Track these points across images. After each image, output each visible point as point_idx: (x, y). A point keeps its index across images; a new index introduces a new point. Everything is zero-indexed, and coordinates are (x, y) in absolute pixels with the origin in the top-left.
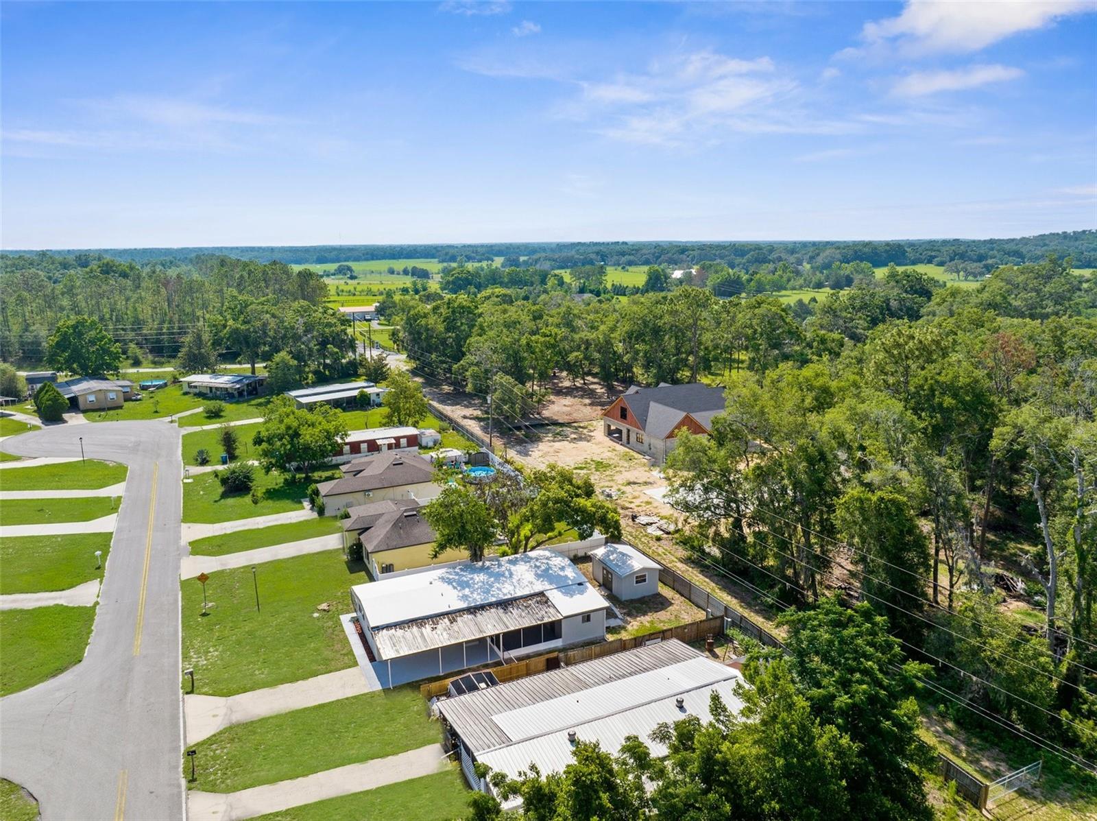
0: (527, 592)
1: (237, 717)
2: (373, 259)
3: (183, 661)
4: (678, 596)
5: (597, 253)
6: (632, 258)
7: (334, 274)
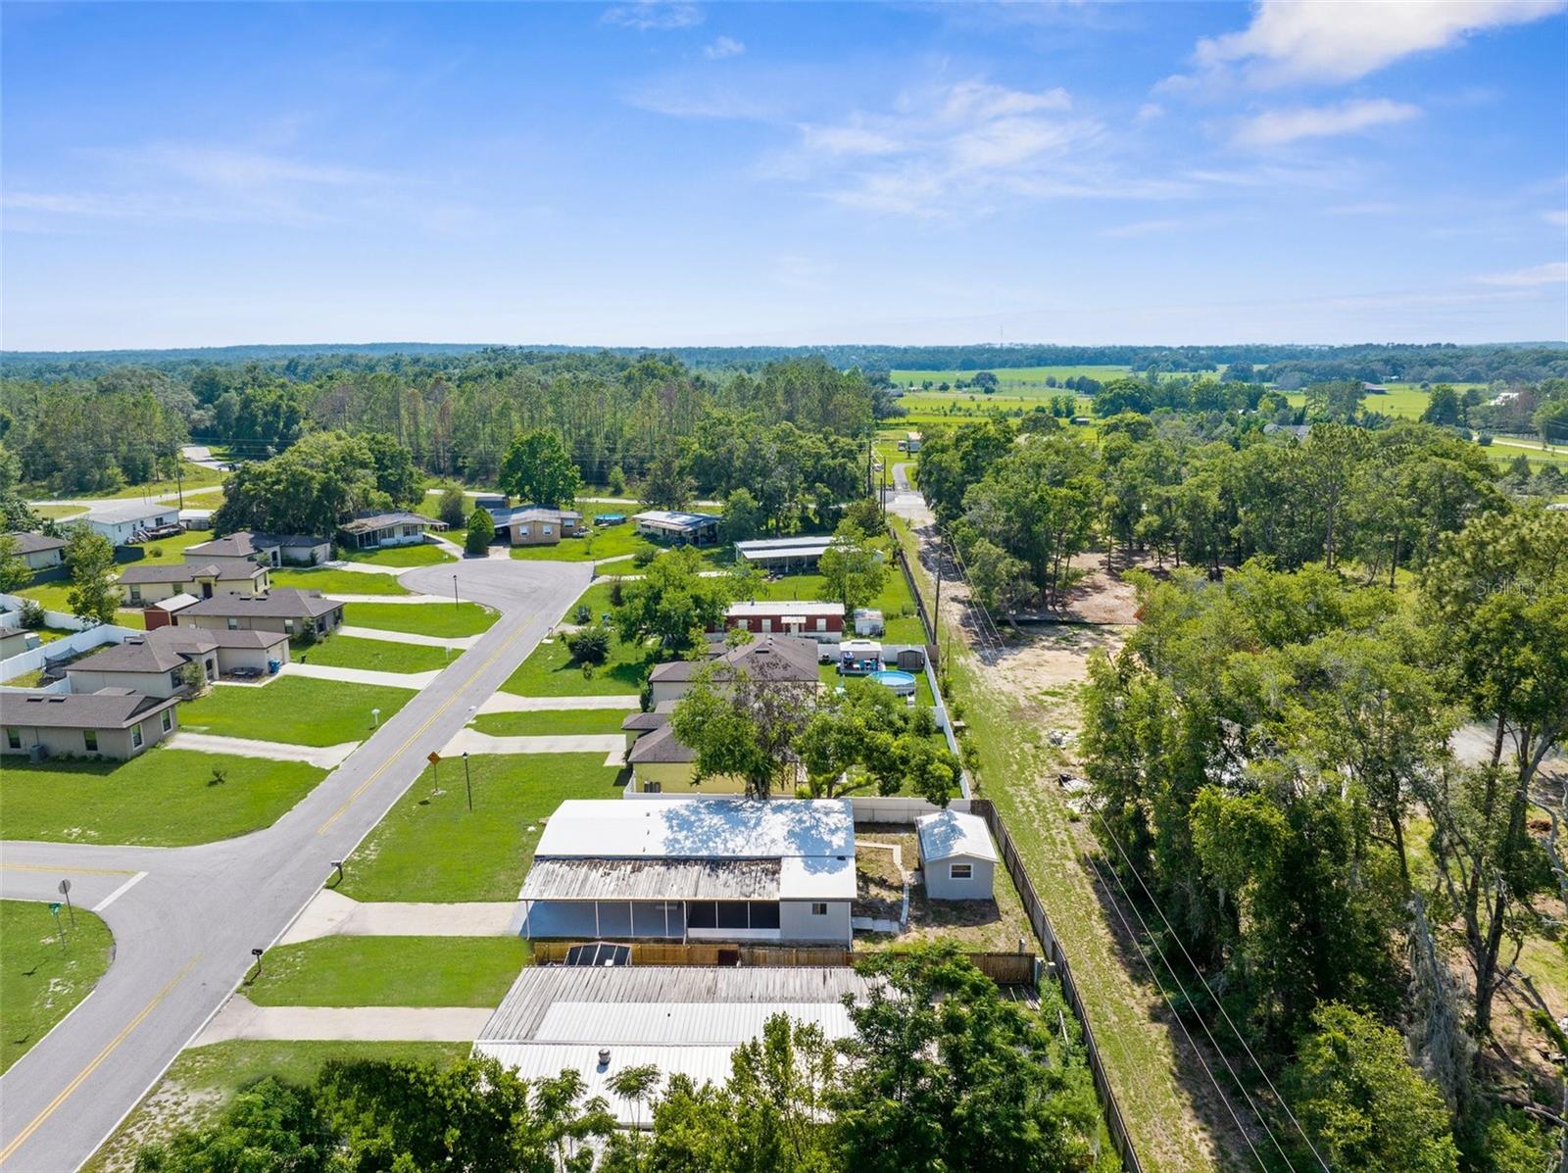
0: (757, 853)
1: (353, 928)
2: (1039, 365)
3: (356, 851)
4: (1020, 911)
5: (1386, 362)
6: (1446, 370)
7: (969, 386)
